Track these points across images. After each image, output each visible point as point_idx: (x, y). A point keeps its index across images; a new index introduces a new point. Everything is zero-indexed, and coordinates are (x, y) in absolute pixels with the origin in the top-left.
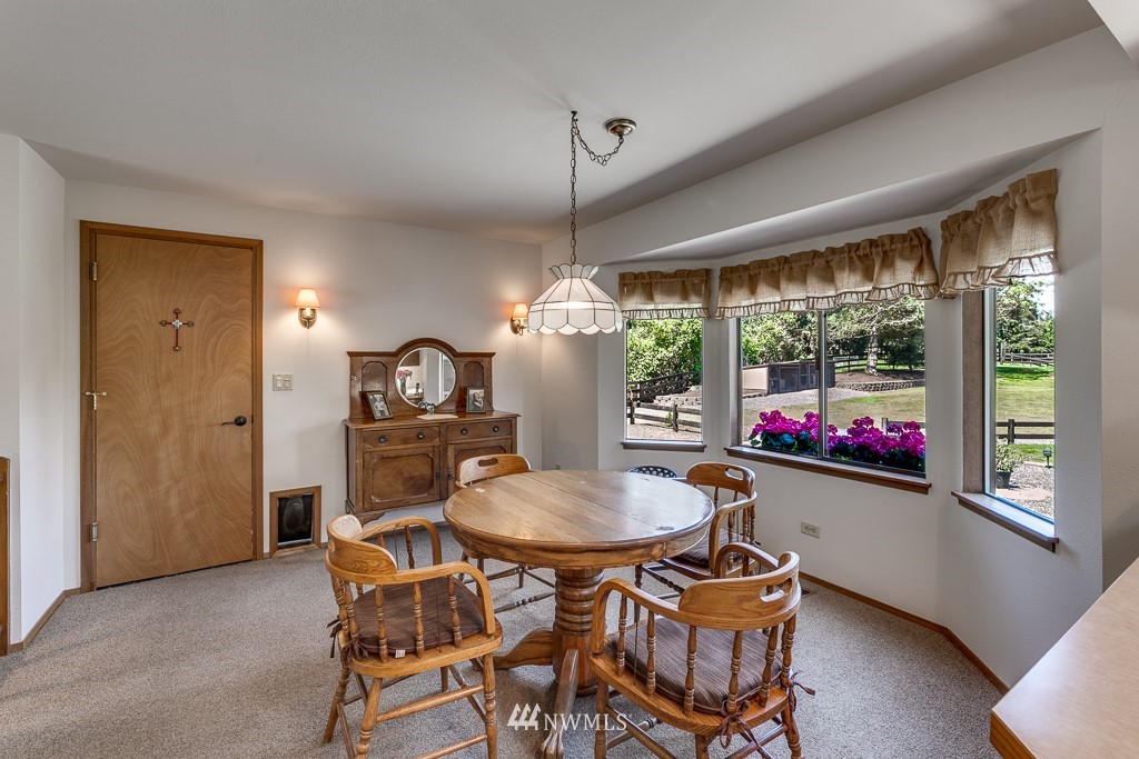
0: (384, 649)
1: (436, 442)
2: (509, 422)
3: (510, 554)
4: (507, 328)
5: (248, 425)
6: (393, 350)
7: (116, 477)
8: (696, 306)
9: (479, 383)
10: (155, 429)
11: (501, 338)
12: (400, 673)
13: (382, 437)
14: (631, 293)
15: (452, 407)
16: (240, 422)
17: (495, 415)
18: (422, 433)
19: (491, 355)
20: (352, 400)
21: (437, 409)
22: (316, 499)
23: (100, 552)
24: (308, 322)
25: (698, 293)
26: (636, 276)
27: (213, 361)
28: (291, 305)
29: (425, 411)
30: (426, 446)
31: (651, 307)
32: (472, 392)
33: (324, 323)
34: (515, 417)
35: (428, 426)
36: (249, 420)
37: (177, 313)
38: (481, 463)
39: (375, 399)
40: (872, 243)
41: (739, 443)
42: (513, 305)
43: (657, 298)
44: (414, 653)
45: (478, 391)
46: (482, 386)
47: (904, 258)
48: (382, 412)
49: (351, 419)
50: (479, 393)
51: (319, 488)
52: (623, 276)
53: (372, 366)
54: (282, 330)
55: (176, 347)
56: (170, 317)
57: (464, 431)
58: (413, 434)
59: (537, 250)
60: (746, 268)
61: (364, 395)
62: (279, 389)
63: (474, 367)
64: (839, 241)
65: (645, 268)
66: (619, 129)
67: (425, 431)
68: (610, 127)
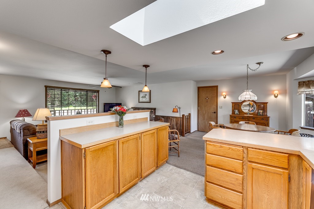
2: (267, 118)
6: (241, 102)
7: (201, 118)
10: (205, 112)
11: (271, 99)
13: (235, 117)
16: (215, 113)
19: (267, 103)
20: (232, 111)
21: (250, 114)
23: (199, 127)
24: (225, 97)
26: (304, 82)
27: (211, 104)
32: (259, 111)
33: (227, 97)
37: (207, 97)
38: (245, 123)
39: (236, 111)
45: (261, 111)
48: (237, 113)
49: (232, 114)
52: (299, 83)
53: (237, 105)
54: (221, 99)
55: (207, 102)
57: (253, 119)
58: (241, 117)
59: (285, 76)
66: (259, 64)
67: (244, 117)
68: (257, 63)
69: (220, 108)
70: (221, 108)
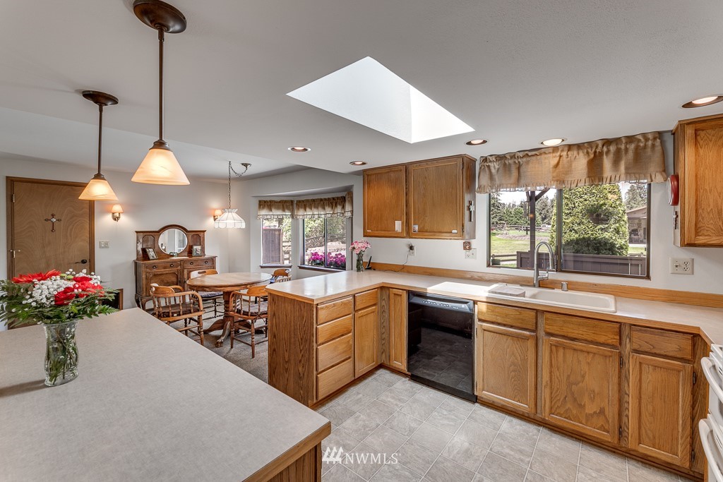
0: (171, 314)
1: (179, 268)
2: (213, 260)
3: (207, 289)
4: (212, 219)
5: (88, 263)
6: (157, 230)
8: (287, 214)
9: (199, 244)
11: (209, 224)
12: (176, 319)
13: (154, 266)
14: (263, 208)
15: (186, 254)
16: (83, 262)
17: (206, 257)
18: (172, 264)
19: (204, 231)
20: (138, 252)
21: (178, 255)
22: (120, 295)
24: (116, 219)
25: (288, 209)
26: (265, 202)
27: (71, 236)
28: (108, 211)
29: (173, 256)
30: (174, 269)
31: (271, 213)
32: (195, 247)
33: (124, 219)
34: (215, 257)
35: (175, 261)
36: (88, 261)
37: (53, 216)
38: (199, 273)
39: (149, 251)
40: (333, 199)
41: (304, 264)
42: (215, 210)
43: (273, 210)
44: (179, 315)
46: (200, 245)
47: (340, 205)
48: (153, 256)
49: (137, 259)
50: (199, 248)
51: (122, 290)
52: (260, 201)
53: (148, 237)
54: (104, 223)
55: (53, 230)
56: (50, 217)
57: (192, 263)
58: (169, 265)
60: (303, 201)
61: (144, 250)
62: (103, 247)
63: (197, 237)
64: (326, 196)
65: (268, 199)
66: (246, 165)
67: (174, 264)
68: (243, 164)
69: (100, 247)
70: (106, 246)
